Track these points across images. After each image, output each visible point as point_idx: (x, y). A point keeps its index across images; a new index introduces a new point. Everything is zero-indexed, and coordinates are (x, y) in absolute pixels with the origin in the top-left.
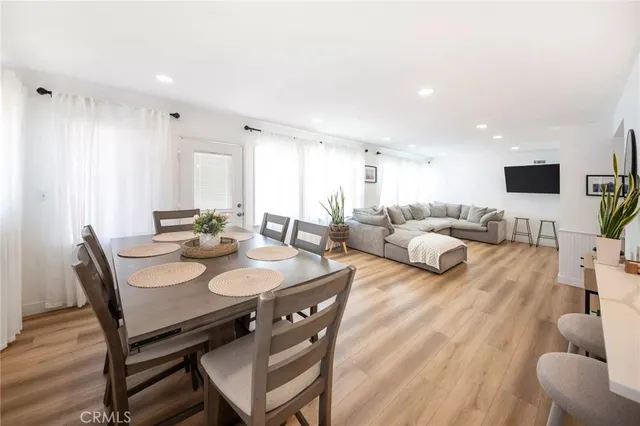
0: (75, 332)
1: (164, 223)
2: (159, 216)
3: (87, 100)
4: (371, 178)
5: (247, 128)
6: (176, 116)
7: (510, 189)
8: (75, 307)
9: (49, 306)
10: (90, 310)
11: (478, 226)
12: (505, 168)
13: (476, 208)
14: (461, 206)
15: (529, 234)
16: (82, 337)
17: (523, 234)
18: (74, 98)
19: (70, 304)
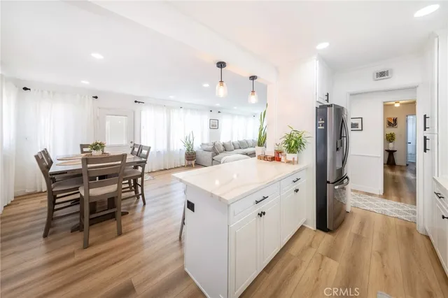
0: (40, 201)
1: (85, 150)
2: (82, 146)
3: (49, 92)
4: (214, 126)
5: (136, 102)
6: (96, 97)
8: (41, 192)
9: (28, 191)
10: (47, 193)
16: (42, 202)
18: (42, 91)
19: (39, 191)
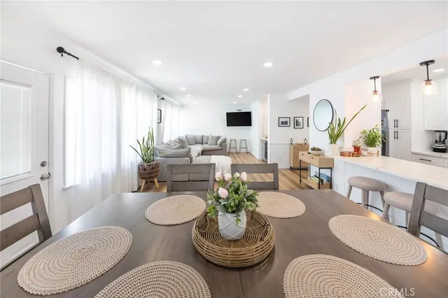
4: (159, 119)
7: (229, 125)
11: (217, 147)
12: (227, 113)
13: (213, 137)
14: (203, 136)
15: (236, 148)
17: (233, 148)
